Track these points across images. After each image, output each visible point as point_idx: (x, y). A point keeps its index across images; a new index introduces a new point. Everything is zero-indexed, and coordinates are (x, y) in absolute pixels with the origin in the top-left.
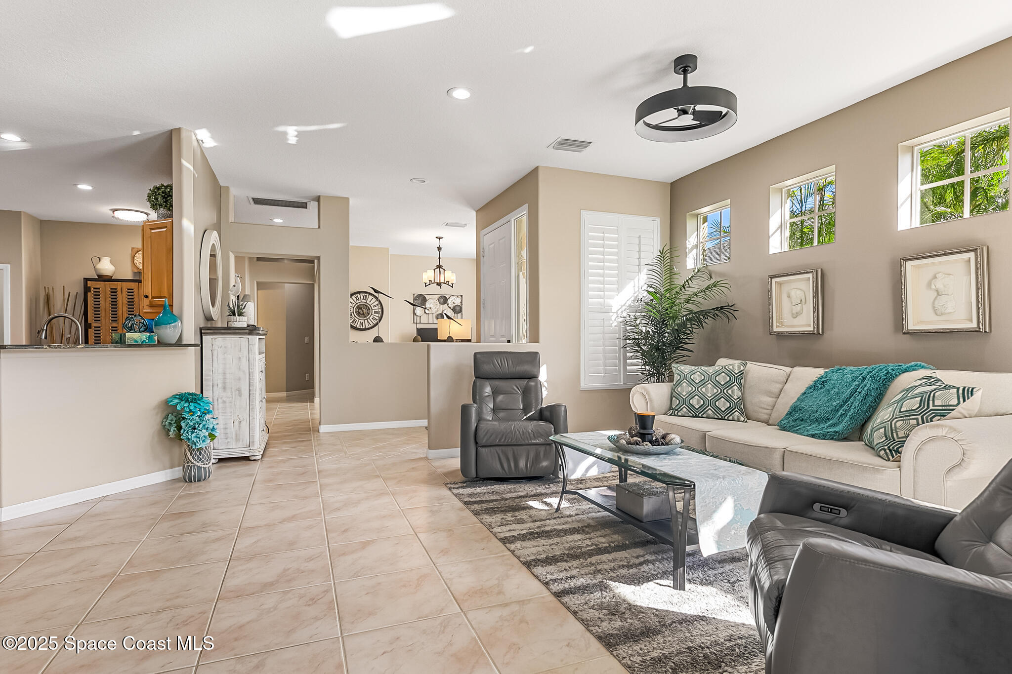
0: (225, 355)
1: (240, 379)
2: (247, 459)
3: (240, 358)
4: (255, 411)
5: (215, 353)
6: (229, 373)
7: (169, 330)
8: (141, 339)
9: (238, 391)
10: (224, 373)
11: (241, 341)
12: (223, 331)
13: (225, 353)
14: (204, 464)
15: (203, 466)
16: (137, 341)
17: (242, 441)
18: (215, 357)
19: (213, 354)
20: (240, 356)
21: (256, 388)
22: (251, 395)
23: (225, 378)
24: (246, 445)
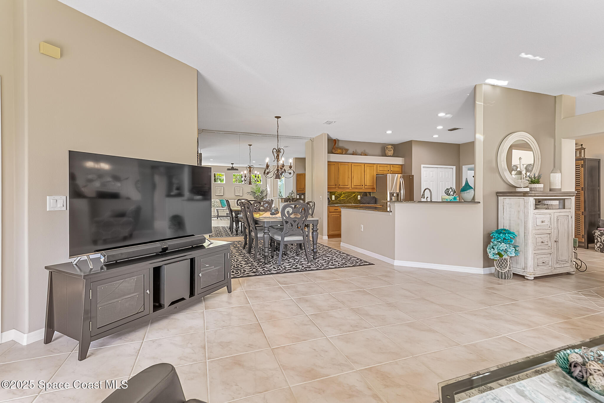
0: (511, 209)
1: (518, 225)
2: (523, 277)
3: (519, 211)
4: (528, 247)
5: (505, 207)
6: (513, 220)
7: (466, 194)
8: (449, 199)
9: (518, 232)
10: (510, 220)
11: (520, 200)
12: (508, 194)
13: (510, 208)
14: (501, 270)
15: (501, 271)
16: (447, 200)
17: (520, 265)
18: (505, 210)
19: (504, 208)
20: (519, 210)
21: (529, 232)
22: (525, 236)
23: (510, 223)
24: (523, 268)
